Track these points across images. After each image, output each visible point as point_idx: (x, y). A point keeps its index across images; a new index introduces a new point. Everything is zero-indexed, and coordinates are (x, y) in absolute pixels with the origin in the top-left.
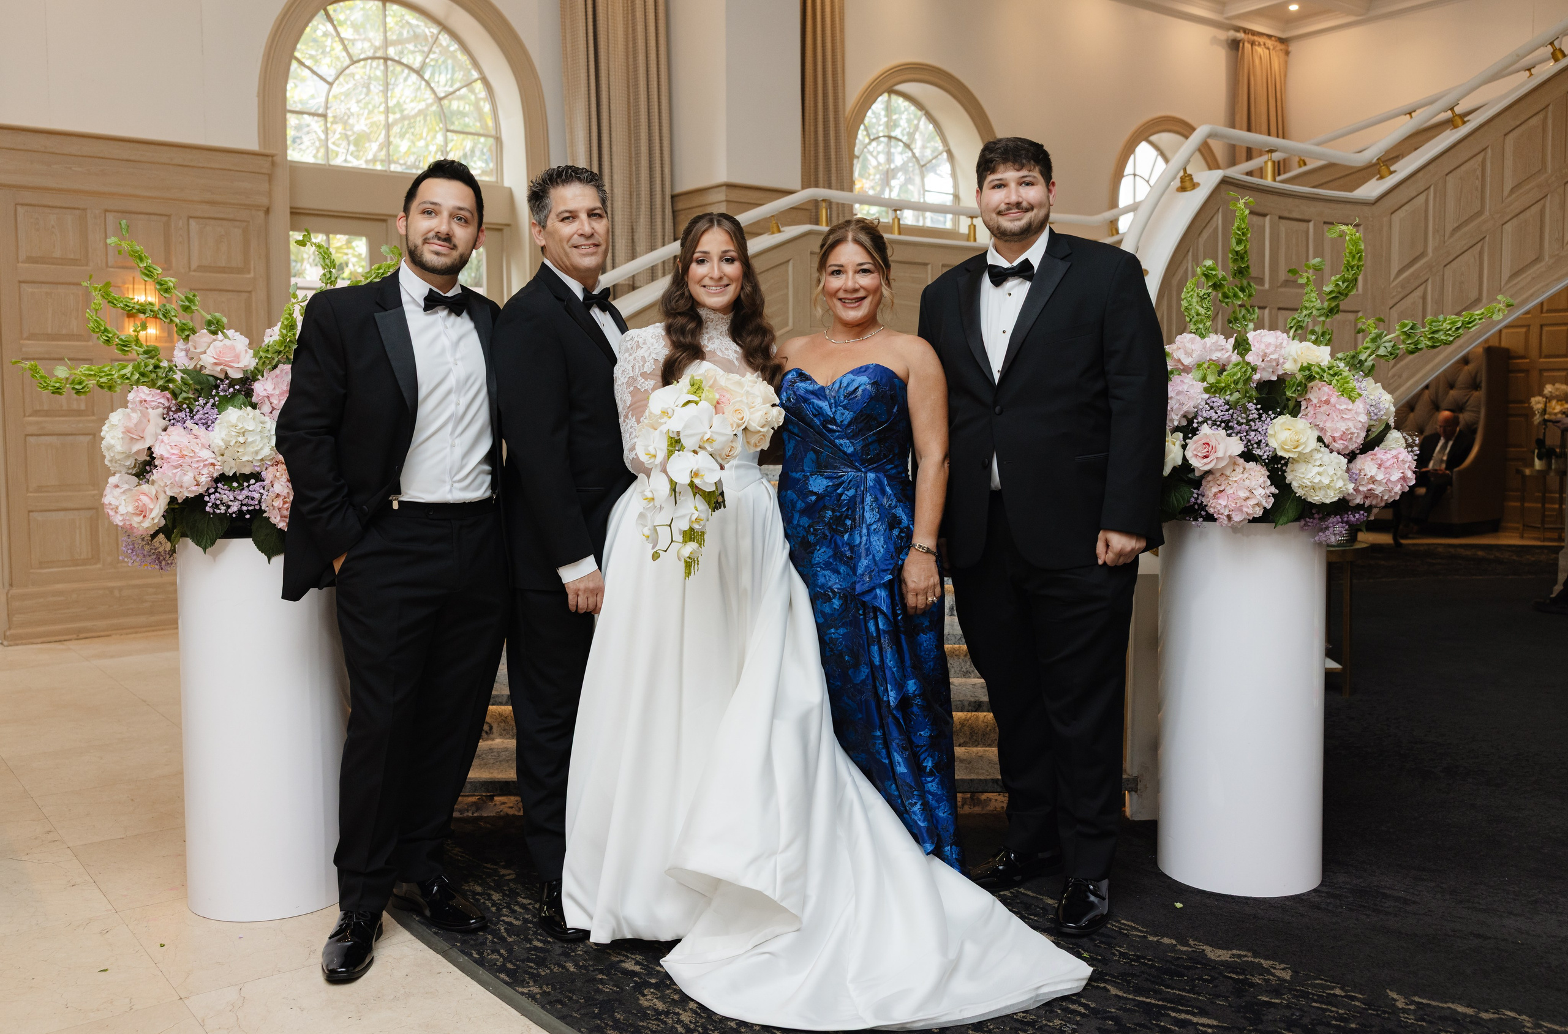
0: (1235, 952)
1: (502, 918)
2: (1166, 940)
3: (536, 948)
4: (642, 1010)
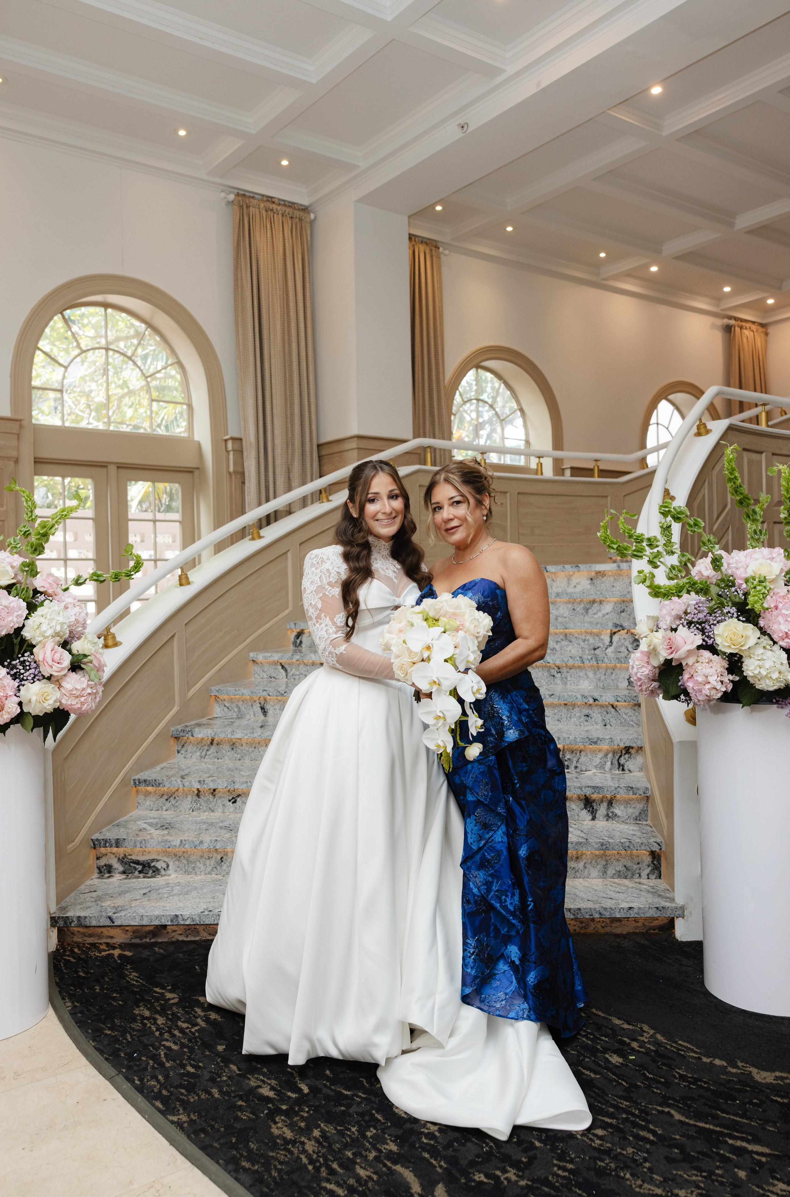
0: (778, 1074)
1: (163, 1043)
2: (718, 1062)
3: (188, 1074)
4: (273, 1138)
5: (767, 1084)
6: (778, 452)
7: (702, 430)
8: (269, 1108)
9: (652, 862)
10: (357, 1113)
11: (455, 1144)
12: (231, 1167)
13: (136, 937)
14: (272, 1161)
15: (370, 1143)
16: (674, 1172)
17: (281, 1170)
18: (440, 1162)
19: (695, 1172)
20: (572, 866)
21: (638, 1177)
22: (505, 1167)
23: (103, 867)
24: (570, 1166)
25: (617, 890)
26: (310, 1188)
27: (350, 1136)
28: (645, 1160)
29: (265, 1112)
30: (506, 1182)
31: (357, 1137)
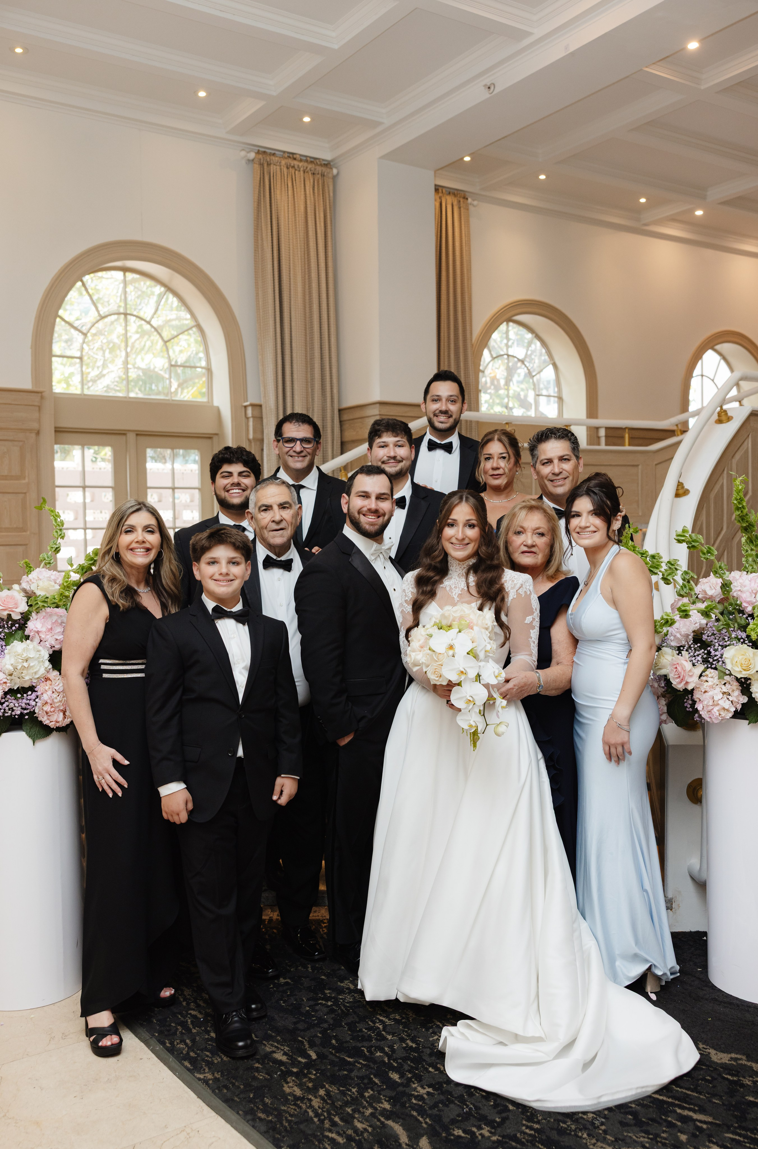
0: (733, 1055)
1: (190, 1012)
4: (284, 1095)
5: (722, 1064)
7: (724, 418)
8: (281, 1070)
10: (357, 1077)
11: (440, 1105)
12: (249, 1117)
14: (284, 1114)
15: (367, 1102)
16: (625, 1134)
17: (291, 1121)
18: (426, 1119)
19: (644, 1135)
21: (593, 1137)
22: (480, 1125)
24: (536, 1126)
26: (314, 1136)
27: (350, 1095)
28: (602, 1124)
29: (278, 1073)
30: (480, 1137)
31: (357, 1097)
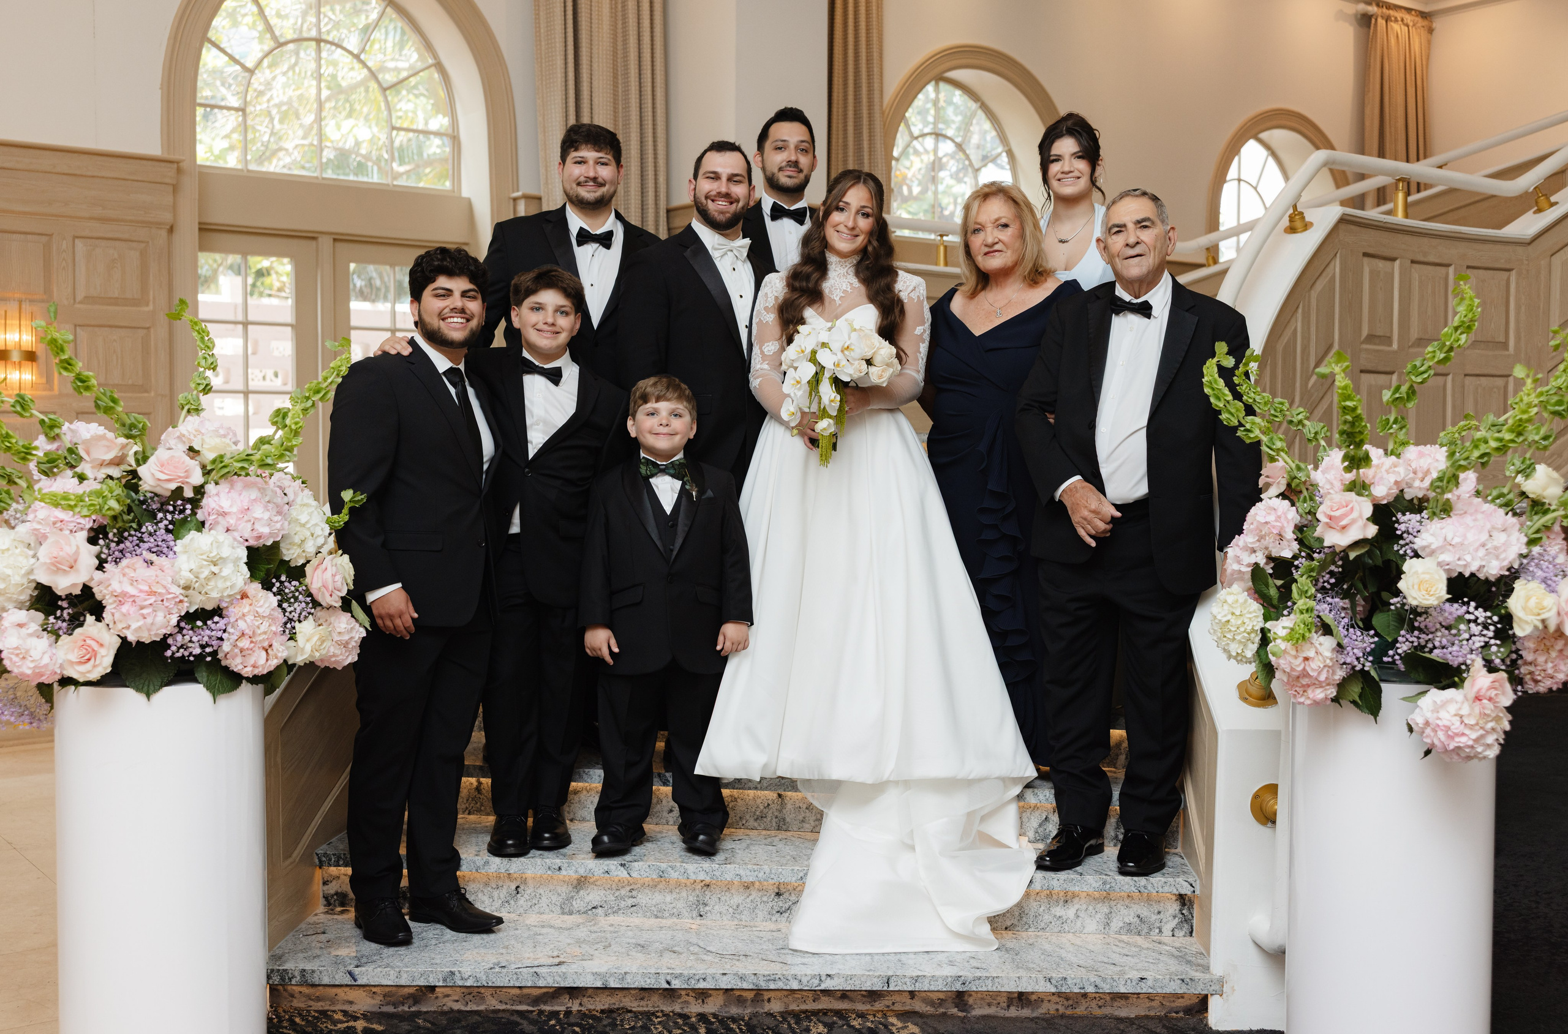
6: (1421, 258)
7: (1298, 224)
9: (1181, 910)
13: (388, 1004)
20: (1058, 914)
23: (332, 896)
25: (1125, 951)
